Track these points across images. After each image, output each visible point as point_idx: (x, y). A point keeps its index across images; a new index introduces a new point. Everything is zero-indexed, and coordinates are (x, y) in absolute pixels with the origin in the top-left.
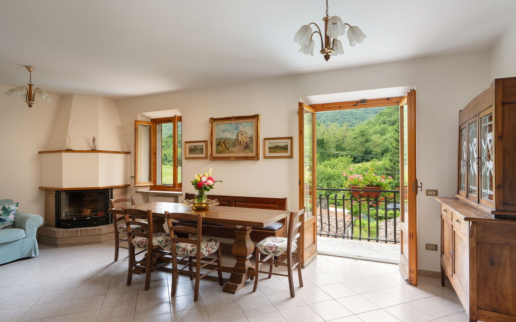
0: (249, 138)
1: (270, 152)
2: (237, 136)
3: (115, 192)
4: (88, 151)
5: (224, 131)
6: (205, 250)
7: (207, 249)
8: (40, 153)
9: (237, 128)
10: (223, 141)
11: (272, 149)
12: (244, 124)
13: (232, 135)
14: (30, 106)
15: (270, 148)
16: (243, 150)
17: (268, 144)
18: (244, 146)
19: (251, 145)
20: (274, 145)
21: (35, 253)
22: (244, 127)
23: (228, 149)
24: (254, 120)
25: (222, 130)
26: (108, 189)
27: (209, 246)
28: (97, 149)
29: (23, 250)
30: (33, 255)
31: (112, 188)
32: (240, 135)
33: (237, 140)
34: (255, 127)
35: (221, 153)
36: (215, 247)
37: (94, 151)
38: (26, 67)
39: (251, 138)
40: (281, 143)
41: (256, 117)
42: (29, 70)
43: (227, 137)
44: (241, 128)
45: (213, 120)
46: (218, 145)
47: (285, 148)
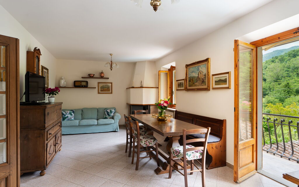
0: (204, 75)
1: (216, 84)
2: (198, 75)
3: (151, 107)
4: (139, 88)
5: (192, 72)
6: (143, 143)
7: (146, 143)
8: (127, 89)
9: (198, 69)
10: (192, 79)
11: (217, 82)
12: (201, 66)
13: (196, 74)
14: (111, 70)
15: (216, 82)
16: (201, 84)
17: (215, 79)
18: (201, 81)
19: (205, 80)
20: (218, 79)
21: (118, 130)
22: (201, 68)
23: (194, 84)
24: (206, 63)
25: (191, 71)
26: (148, 106)
27: (148, 142)
28: (143, 86)
29: (114, 128)
30: (117, 131)
31: (150, 105)
32: (199, 74)
33: (198, 77)
34: (207, 68)
35: (191, 86)
36: (152, 143)
37: (142, 87)
38: (110, 54)
39: (205, 75)
40: (223, 77)
41: (207, 60)
42: (111, 55)
43: (194, 76)
44: (200, 69)
45: (187, 66)
46: (190, 81)
47: (225, 81)
